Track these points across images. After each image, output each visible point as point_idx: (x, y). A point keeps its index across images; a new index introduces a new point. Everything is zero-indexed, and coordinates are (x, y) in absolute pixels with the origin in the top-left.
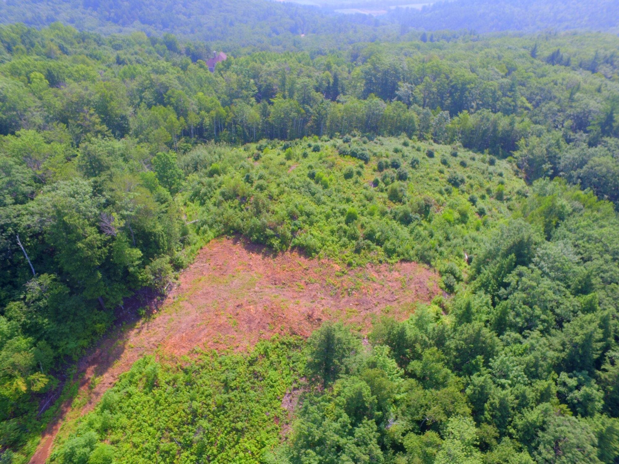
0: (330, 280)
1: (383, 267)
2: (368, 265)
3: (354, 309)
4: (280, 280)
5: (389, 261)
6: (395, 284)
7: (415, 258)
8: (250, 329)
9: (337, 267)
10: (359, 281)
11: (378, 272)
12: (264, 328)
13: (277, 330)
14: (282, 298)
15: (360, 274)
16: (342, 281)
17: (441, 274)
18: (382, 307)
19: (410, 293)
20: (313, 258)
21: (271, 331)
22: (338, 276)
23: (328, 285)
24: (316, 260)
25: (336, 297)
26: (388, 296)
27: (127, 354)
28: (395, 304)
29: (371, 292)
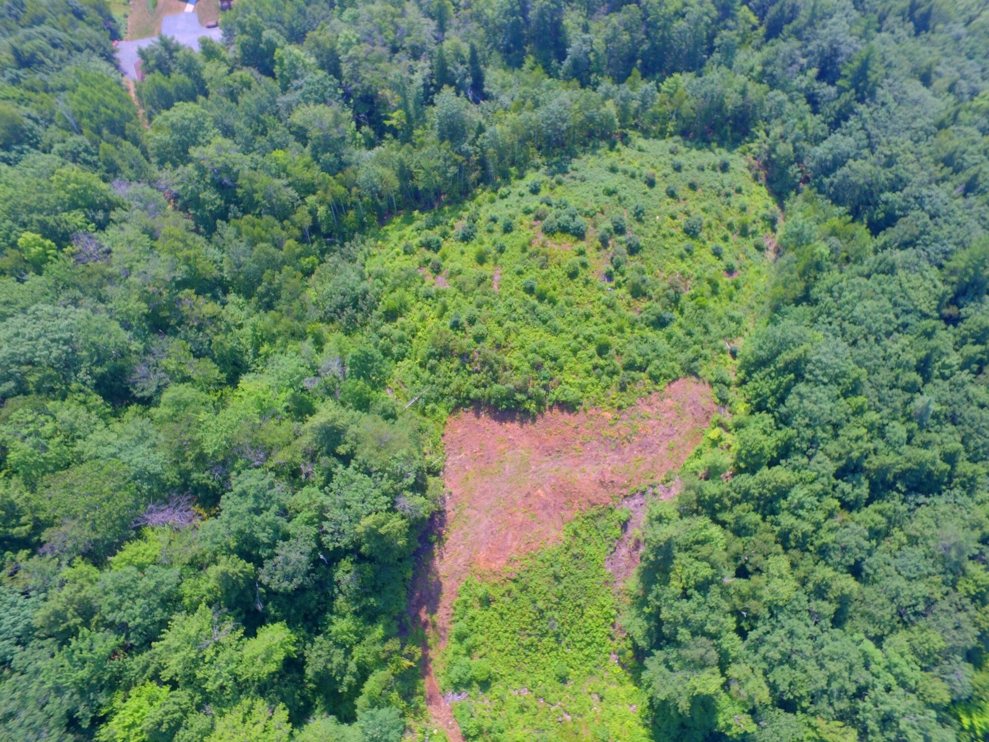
0: (606, 433)
1: (653, 398)
2: (638, 401)
3: (640, 457)
4: (552, 448)
5: (658, 388)
6: (669, 415)
7: (681, 374)
8: (550, 516)
9: (608, 415)
10: (635, 423)
11: (649, 405)
12: (562, 508)
13: (576, 506)
14: (565, 470)
15: (634, 414)
16: (618, 430)
17: (711, 384)
18: (665, 445)
19: (688, 419)
20: (578, 411)
21: (570, 509)
22: (612, 425)
23: (606, 438)
24: (582, 413)
25: (618, 449)
26: (667, 431)
27: (446, 584)
28: (677, 438)
29: (650, 431)
